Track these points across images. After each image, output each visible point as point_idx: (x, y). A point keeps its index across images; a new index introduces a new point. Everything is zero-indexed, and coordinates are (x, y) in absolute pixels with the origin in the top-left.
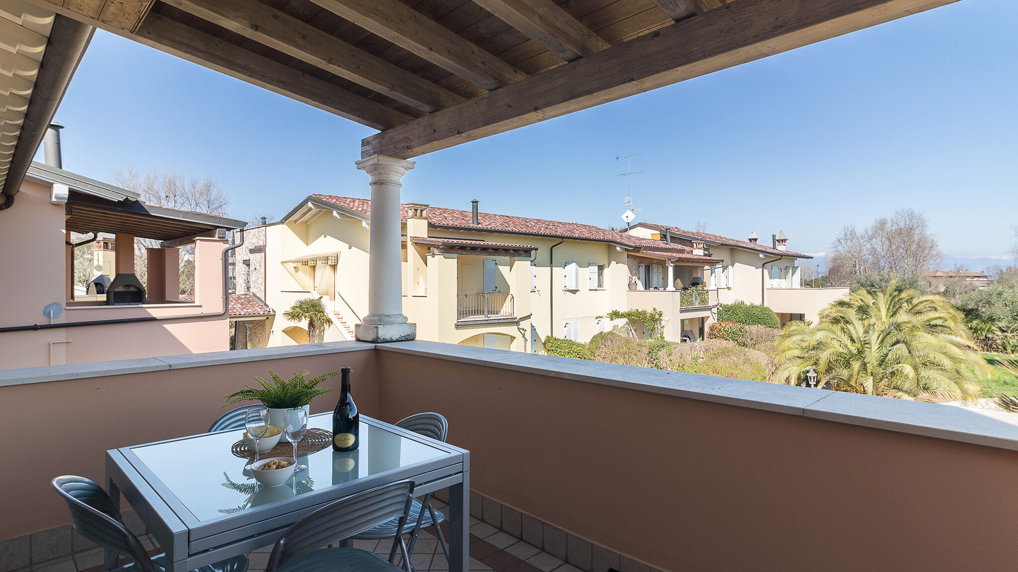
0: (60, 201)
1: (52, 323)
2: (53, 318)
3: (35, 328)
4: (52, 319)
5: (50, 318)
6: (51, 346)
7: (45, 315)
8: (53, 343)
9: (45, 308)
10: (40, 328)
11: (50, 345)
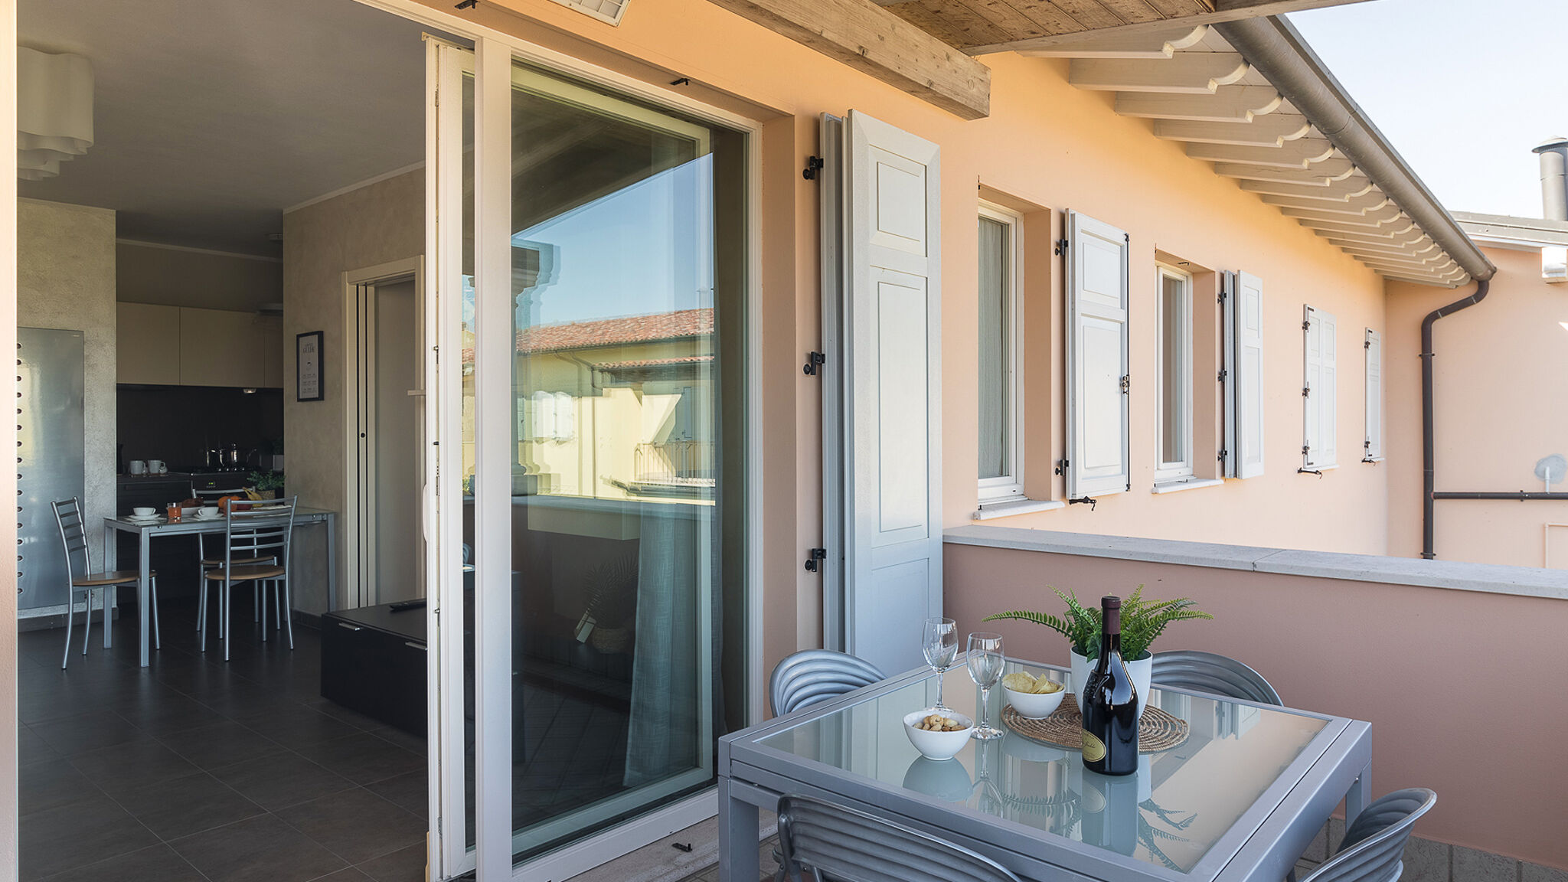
0: (1554, 275)
1: (1547, 491)
2: (1550, 482)
3: (1521, 497)
4: (1548, 482)
5: (1545, 481)
6: (1547, 529)
7: (1538, 476)
8: (1550, 526)
9: (1539, 464)
10: (1528, 498)
11: (1545, 527)
